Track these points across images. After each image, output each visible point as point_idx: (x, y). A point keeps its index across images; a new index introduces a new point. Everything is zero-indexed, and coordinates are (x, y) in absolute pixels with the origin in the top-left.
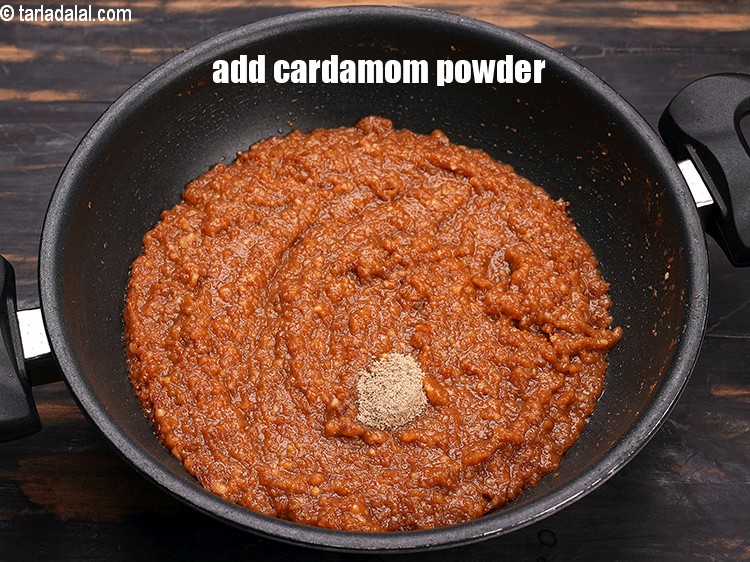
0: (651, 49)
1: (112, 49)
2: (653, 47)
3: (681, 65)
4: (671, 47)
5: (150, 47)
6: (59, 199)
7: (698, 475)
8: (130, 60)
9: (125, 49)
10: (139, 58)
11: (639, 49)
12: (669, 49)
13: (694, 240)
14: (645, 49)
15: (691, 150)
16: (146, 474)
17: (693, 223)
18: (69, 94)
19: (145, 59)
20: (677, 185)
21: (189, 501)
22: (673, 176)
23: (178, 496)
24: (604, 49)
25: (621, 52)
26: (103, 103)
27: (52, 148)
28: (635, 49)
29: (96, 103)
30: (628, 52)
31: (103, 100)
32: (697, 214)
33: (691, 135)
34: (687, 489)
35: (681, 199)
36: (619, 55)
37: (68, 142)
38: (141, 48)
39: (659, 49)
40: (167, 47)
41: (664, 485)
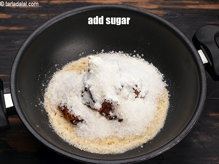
0: (191, 15)
1: (34, 15)
2: (192, 14)
3: (200, 19)
4: (197, 14)
5: (45, 14)
7: (205, 139)
8: (39, 18)
9: (37, 15)
10: (42, 17)
11: (188, 15)
12: (196, 15)
13: (202, 73)
14: (190, 15)
17: (202, 68)
18: (21, 28)
19: (43, 17)
22: (196, 54)
24: (178, 15)
25: (182, 15)
26: (31, 30)
27: (16, 43)
28: (187, 15)
29: (29, 30)
30: (184, 16)
31: (31, 29)
32: (203, 66)
34: (202, 143)
35: (199, 61)
36: (182, 16)
37: (21, 42)
38: (42, 14)
39: (193, 15)
40: (50, 14)
41: (195, 142)
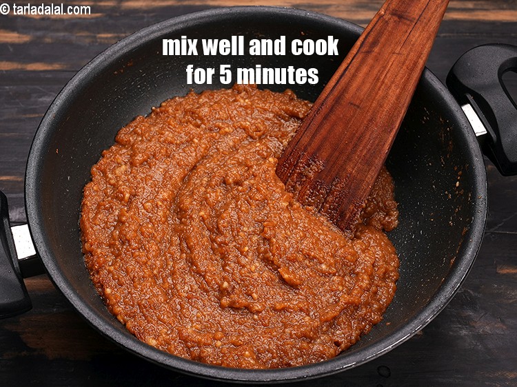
1: (84, 34)
2: (457, 33)
4: (469, 33)
5: (110, 33)
6: (36, 148)
7: (488, 328)
8: (97, 42)
9: (92, 35)
10: (103, 40)
13: (476, 159)
14: (452, 35)
15: (470, 97)
16: (107, 336)
17: (474, 147)
18: (54, 66)
19: (106, 41)
20: (462, 121)
21: (138, 353)
22: (458, 115)
23: (131, 350)
26: (72, 71)
27: (42, 103)
28: (444, 35)
31: (72, 69)
32: (476, 141)
33: (469, 87)
34: (480, 338)
35: (465, 131)
38: (104, 33)
39: (461, 35)
40: (122, 33)
41: (465, 335)
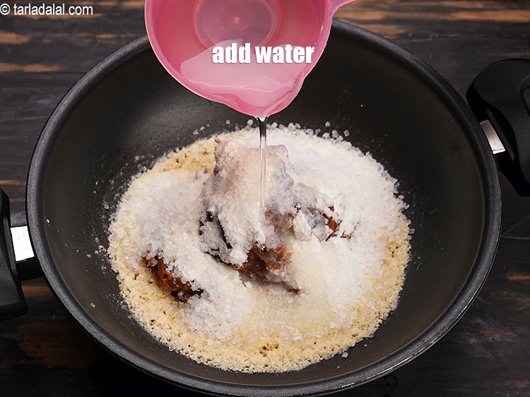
1: (83, 35)
2: (466, 34)
3: (486, 47)
4: (479, 34)
5: (111, 34)
7: (498, 336)
8: (96, 43)
9: (92, 35)
10: (103, 41)
11: (456, 35)
14: (461, 35)
15: (490, 113)
18: (53, 67)
19: (106, 42)
21: (132, 363)
23: (125, 359)
24: (431, 35)
26: (77, 73)
27: (41, 105)
28: (453, 35)
29: (72, 73)
30: (448, 37)
32: (493, 159)
33: (489, 103)
34: (490, 346)
36: (442, 39)
37: (52, 101)
38: (104, 34)
39: (470, 35)
40: (123, 34)
41: (474, 343)
